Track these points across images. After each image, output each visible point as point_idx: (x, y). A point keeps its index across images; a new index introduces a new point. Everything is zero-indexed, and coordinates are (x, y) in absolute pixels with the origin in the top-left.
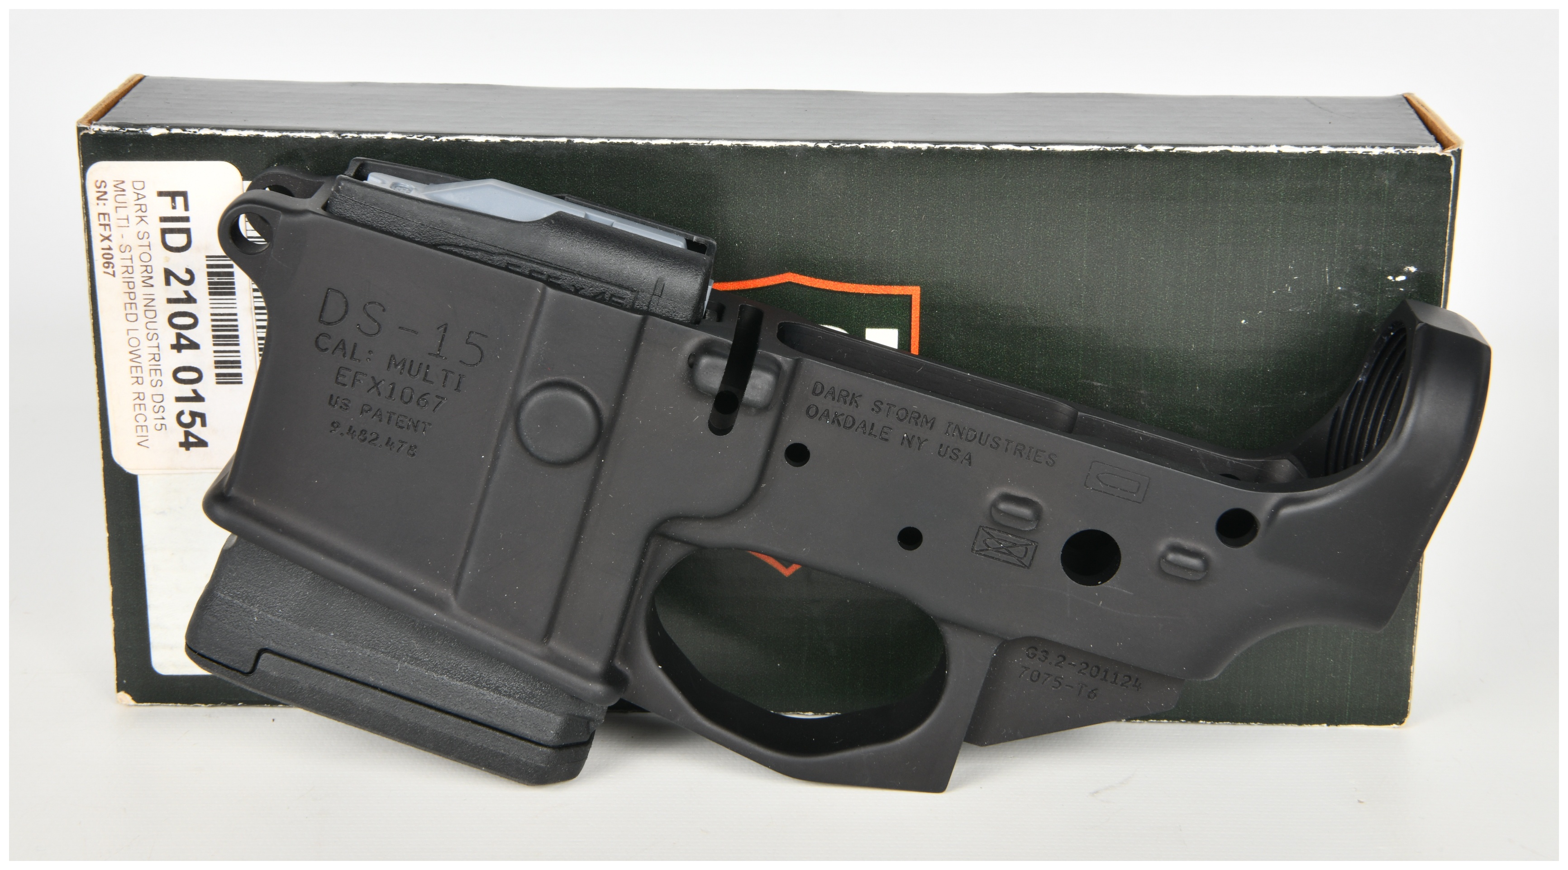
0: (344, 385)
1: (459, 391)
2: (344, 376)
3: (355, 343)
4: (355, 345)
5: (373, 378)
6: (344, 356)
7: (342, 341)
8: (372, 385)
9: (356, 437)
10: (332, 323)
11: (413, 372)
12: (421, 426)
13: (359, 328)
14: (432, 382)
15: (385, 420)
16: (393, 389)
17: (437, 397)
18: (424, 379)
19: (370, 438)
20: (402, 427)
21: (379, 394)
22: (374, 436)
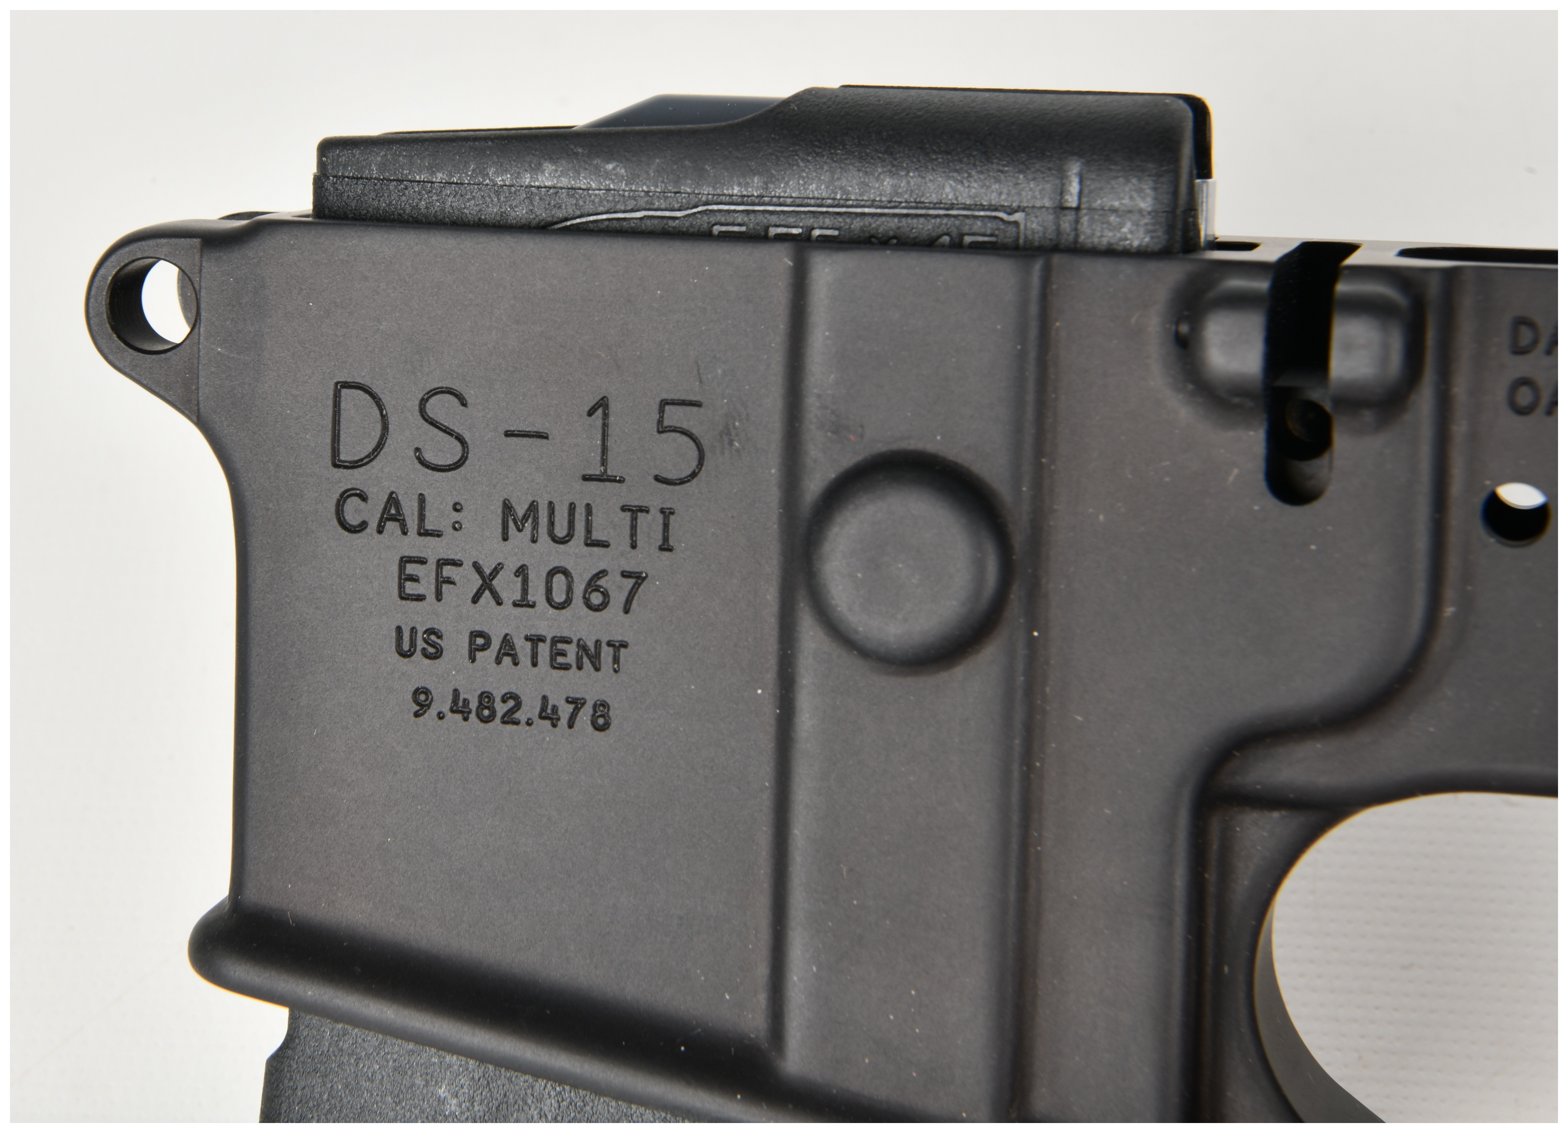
0: (420, 598)
1: (670, 550)
2: (414, 579)
3: (421, 495)
4: (422, 499)
5: (477, 567)
6: (405, 533)
7: (392, 500)
8: (477, 582)
9: (473, 716)
10: (362, 460)
11: (561, 531)
12: (607, 653)
13: (418, 458)
14: (604, 545)
15: (525, 657)
16: (525, 582)
17: (625, 575)
18: (591, 543)
19: (501, 709)
20: (566, 667)
21: (499, 603)
22: (511, 703)
